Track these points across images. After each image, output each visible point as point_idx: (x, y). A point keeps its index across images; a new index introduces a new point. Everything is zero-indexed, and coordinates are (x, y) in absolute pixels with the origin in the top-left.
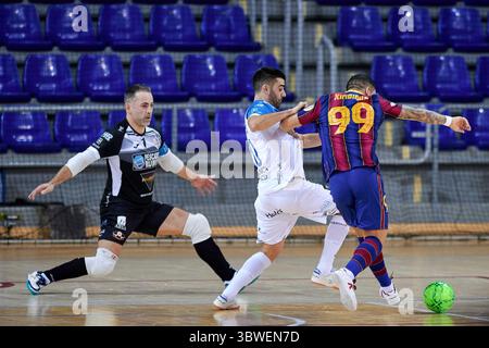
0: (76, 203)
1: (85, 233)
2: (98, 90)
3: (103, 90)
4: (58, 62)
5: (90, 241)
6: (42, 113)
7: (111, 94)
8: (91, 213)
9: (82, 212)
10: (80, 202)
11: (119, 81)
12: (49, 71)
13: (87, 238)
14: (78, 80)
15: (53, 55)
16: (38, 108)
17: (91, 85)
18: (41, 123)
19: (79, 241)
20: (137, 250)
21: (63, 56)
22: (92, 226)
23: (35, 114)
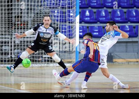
0: (110, 52)
1: (113, 61)
2: (117, 20)
3: (119, 20)
4: (106, 11)
5: (114, 63)
6: (101, 26)
7: (121, 21)
8: (115, 55)
9: (112, 55)
10: (111, 52)
11: (123, 17)
12: (103, 14)
13: (113, 62)
14: (111, 17)
15: (104, 10)
16: (100, 25)
17: (115, 18)
18: (100, 29)
19: (111, 63)
20: (128, 66)
21: (107, 10)
22: (115, 59)
23: (99, 27)
